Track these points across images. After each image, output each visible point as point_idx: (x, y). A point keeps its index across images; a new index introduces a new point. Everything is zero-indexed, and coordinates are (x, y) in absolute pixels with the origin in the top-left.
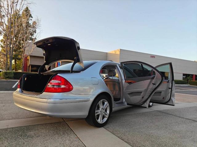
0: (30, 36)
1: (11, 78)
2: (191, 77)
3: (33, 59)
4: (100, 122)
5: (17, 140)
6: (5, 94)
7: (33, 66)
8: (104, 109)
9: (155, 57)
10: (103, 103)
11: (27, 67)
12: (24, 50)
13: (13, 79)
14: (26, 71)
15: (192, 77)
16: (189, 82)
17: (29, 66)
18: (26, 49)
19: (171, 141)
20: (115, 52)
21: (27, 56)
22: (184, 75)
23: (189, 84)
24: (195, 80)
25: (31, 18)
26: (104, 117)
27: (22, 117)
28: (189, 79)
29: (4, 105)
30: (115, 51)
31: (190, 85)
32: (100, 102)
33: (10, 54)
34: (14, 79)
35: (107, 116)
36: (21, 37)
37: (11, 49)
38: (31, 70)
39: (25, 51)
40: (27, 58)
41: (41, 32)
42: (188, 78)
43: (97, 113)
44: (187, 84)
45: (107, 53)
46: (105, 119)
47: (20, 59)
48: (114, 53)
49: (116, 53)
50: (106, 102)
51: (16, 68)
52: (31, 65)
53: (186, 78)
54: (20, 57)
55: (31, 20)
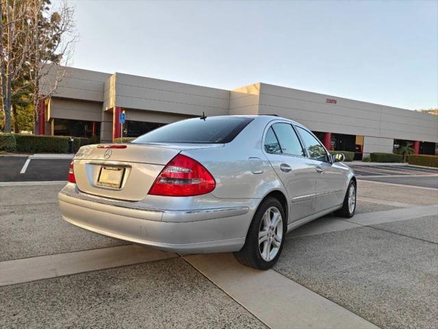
0: (47, 50)
1: (10, 150)
2: (410, 146)
3: (59, 105)
4: (266, 258)
5: (93, 306)
6: (10, 190)
7: (58, 121)
8: (273, 230)
9: (336, 103)
10: (272, 216)
11: (46, 124)
12: (38, 84)
13: (16, 153)
14: (44, 134)
15: (413, 147)
16: (407, 157)
17: (50, 122)
18: (42, 80)
19: (435, 300)
20: (248, 91)
21: (45, 99)
22: (396, 141)
23: (407, 161)
24: (420, 153)
25: (46, 5)
26: (272, 246)
27: (77, 247)
28: (407, 152)
29: (20, 217)
30: (247, 88)
31: (409, 163)
32: (266, 213)
33: (4, 93)
34: (20, 153)
35: (279, 244)
36: (28, 53)
37: (7, 82)
38: (55, 131)
39: (40, 86)
40: (44, 102)
41: (77, 39)
42: (405, 148)
43: (261, 237)
44: (403, 162)
45: (230, 92)
46: (276, 251)
47: (25, 105)
48: (245, 91)
49: (252, 93)
50: (277, 212)
51: (16, 126)
52: (55, 119)
53: (400, 148)
54: (24, 99)
55: (47, 9)
